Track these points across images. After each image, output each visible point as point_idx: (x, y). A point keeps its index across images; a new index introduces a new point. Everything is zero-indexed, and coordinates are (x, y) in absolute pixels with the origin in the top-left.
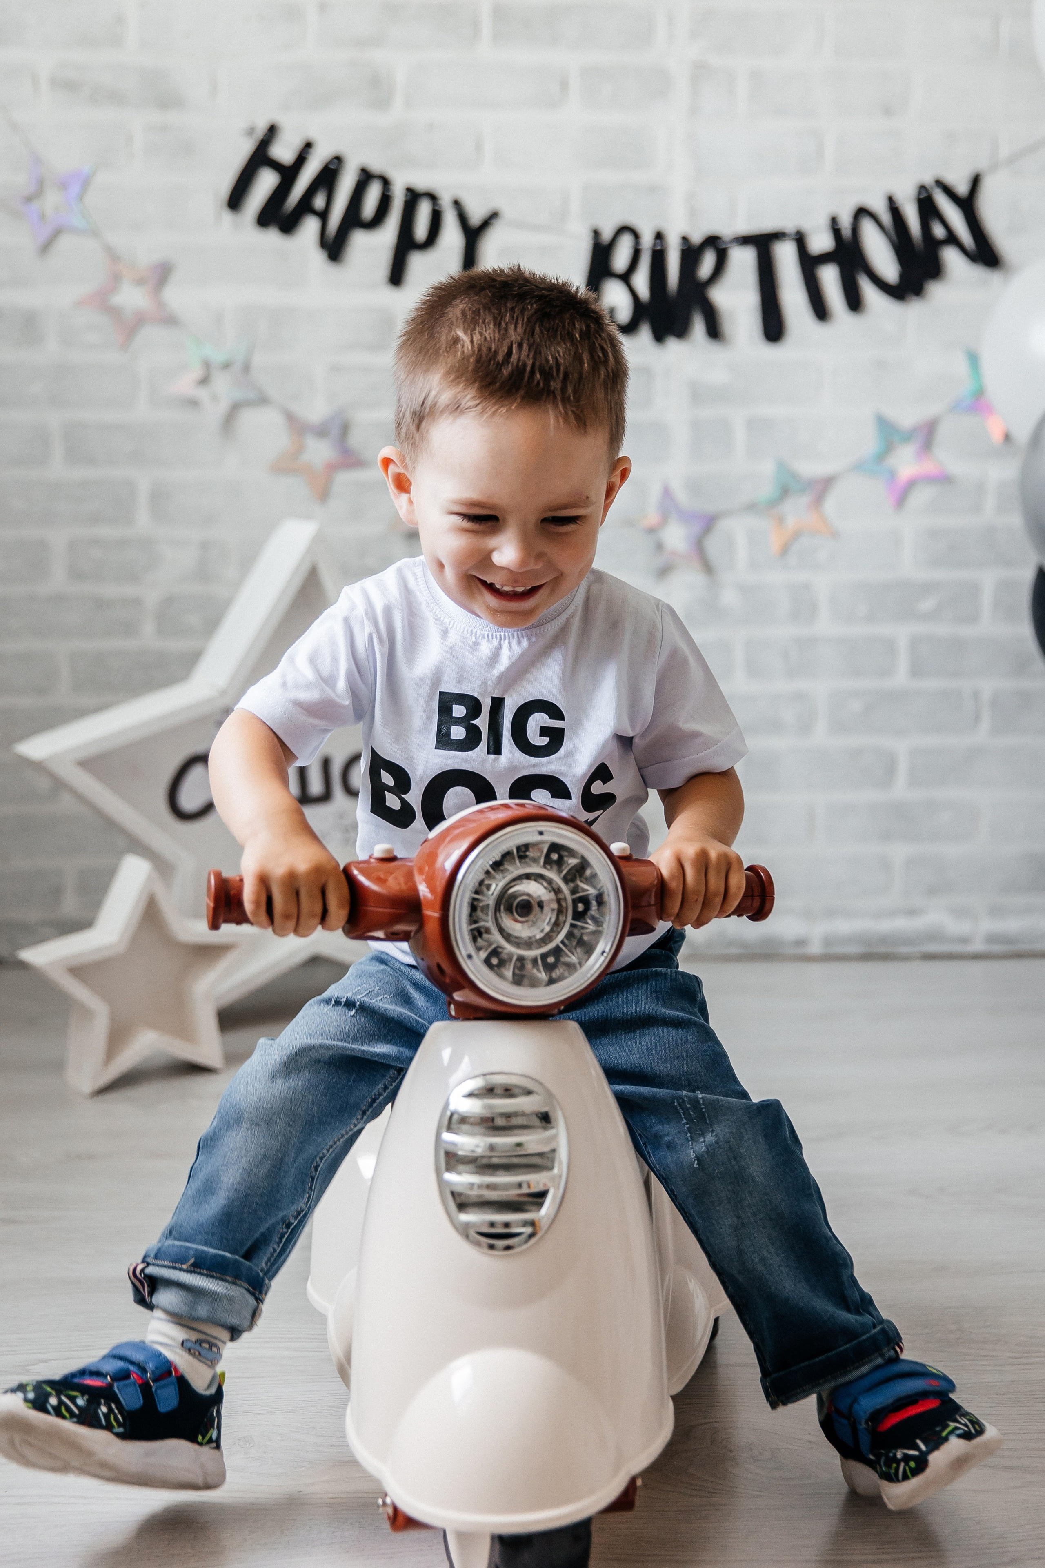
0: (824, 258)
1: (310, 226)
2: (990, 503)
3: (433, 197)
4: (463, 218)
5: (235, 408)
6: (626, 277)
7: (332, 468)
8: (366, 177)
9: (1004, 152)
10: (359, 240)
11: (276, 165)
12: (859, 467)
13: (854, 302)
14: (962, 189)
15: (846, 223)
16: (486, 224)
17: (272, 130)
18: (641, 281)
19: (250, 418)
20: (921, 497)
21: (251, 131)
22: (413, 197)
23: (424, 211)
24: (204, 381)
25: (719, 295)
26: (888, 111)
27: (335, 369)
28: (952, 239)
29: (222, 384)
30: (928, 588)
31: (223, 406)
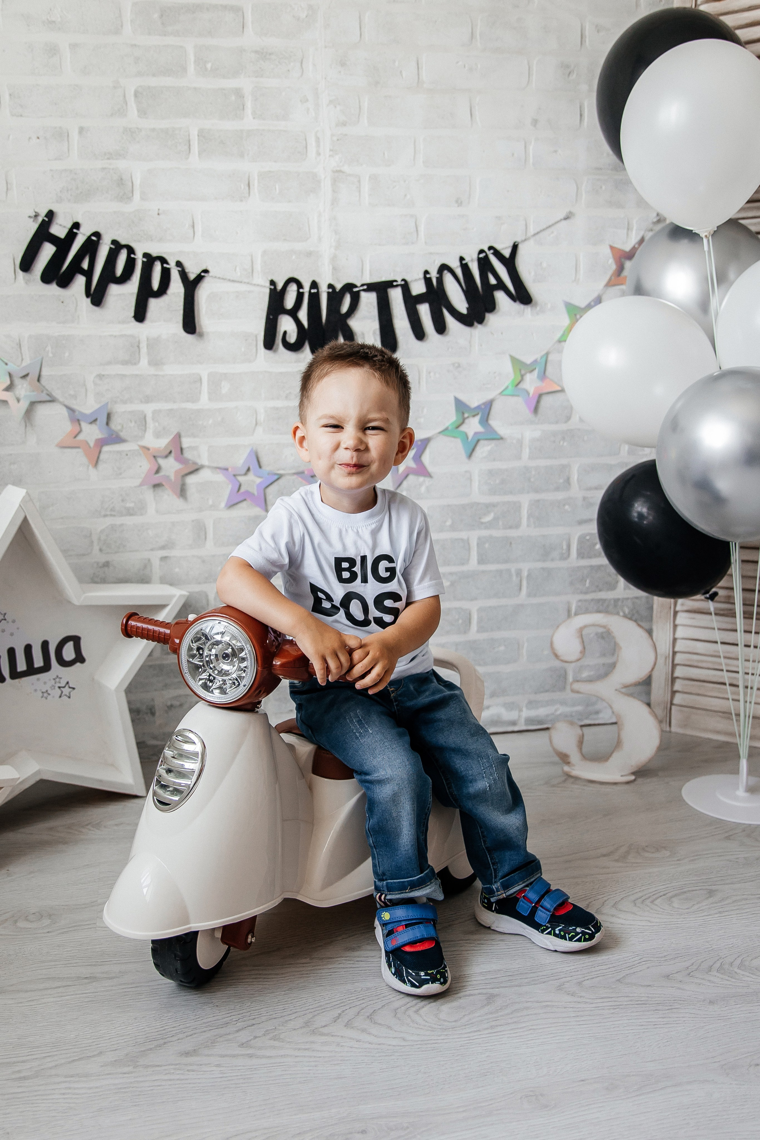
0: (421, 299)
1: (80, 281)
2: (526, 452)
3: (163, 260)
4: (183, 274)
5: (33, 404)
6: (293, 313)
7: (101, 443)
8: (117, 247)
9: (532, 231)
10: (114, 289)
11: (54, 240)
12: (445, 432)
13: (441, 328)
14: (507, 253)
15: (434, 275)
16: (199, 278)
17: (50, 214)
18: (303, 315)
19: (42, 412)
20: (484, 449)
21: (36, 216)
22: (150, 260)
23: (157, 269)
24: (10, 388)
25: (354, 323)
26: (459, 203)
27: (100, 376)
28: (501, 285)
29: (23, 389)
30: (489, 507)
31: (24, 405)
